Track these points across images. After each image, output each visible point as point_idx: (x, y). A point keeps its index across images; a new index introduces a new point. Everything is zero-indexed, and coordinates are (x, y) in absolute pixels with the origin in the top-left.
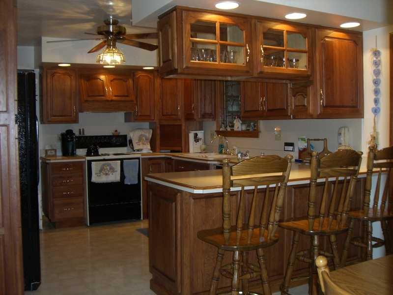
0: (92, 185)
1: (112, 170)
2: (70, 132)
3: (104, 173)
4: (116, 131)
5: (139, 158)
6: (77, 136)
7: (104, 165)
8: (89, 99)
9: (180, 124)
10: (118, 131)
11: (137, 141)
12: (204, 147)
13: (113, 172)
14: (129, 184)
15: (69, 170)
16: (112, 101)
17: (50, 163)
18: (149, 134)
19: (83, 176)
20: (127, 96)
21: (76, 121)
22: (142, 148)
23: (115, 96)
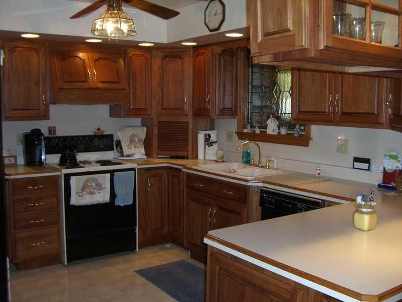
0: (71, 210)
1: (99, 186)
2: (37, 133)
3: (88, 191)
4: (99, 129)
5: (133, 169)
6: (46, 136)
7: (87, 180)
8: (66, 86)
9: (186, 120)
10: (101, 129)
11: (128, 144)
12: (221, 153)
13: (101, 189)
14: (122, 205)
15: (37, 189)
16: (97, 89)
17: (11, 179)
18: (142, 133)
19: (58, 197)
20: (117, 83)
21: (45, 116)
22: (134, 152)
23: (101, 82)
